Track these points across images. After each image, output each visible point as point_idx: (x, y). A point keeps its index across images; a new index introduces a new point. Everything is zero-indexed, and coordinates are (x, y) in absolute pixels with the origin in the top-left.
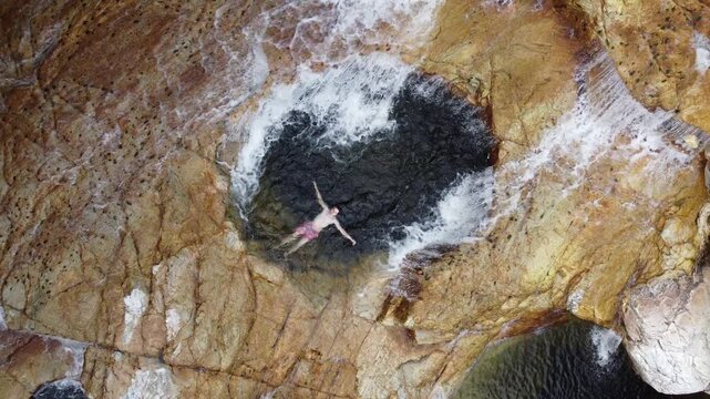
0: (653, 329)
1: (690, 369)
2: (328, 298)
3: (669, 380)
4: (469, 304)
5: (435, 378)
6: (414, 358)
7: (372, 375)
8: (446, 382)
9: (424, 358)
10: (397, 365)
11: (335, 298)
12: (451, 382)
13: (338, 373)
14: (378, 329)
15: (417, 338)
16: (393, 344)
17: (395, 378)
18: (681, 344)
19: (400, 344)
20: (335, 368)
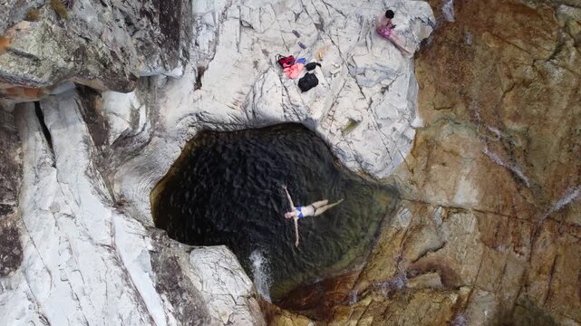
0: (244, 317)
1: (205, 277)
2: (516, 305)
3: (221, 264)
4: (404, 321)
5: (408, 234)
6: (433, 254)
7: (468, 236)
8: (398, 232)
9: (423, 255)
10: (447, 246)
11: (510, 307)
12: (394, 231)
13: (496, 235)
14: (469, 281)
15: (439, 278)
16: (453, 267)
17: (447, 233)
18: (216, 302)
19: (447, 267)
20: (500, 238)
